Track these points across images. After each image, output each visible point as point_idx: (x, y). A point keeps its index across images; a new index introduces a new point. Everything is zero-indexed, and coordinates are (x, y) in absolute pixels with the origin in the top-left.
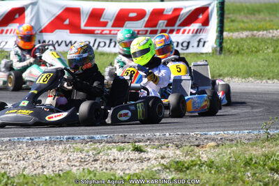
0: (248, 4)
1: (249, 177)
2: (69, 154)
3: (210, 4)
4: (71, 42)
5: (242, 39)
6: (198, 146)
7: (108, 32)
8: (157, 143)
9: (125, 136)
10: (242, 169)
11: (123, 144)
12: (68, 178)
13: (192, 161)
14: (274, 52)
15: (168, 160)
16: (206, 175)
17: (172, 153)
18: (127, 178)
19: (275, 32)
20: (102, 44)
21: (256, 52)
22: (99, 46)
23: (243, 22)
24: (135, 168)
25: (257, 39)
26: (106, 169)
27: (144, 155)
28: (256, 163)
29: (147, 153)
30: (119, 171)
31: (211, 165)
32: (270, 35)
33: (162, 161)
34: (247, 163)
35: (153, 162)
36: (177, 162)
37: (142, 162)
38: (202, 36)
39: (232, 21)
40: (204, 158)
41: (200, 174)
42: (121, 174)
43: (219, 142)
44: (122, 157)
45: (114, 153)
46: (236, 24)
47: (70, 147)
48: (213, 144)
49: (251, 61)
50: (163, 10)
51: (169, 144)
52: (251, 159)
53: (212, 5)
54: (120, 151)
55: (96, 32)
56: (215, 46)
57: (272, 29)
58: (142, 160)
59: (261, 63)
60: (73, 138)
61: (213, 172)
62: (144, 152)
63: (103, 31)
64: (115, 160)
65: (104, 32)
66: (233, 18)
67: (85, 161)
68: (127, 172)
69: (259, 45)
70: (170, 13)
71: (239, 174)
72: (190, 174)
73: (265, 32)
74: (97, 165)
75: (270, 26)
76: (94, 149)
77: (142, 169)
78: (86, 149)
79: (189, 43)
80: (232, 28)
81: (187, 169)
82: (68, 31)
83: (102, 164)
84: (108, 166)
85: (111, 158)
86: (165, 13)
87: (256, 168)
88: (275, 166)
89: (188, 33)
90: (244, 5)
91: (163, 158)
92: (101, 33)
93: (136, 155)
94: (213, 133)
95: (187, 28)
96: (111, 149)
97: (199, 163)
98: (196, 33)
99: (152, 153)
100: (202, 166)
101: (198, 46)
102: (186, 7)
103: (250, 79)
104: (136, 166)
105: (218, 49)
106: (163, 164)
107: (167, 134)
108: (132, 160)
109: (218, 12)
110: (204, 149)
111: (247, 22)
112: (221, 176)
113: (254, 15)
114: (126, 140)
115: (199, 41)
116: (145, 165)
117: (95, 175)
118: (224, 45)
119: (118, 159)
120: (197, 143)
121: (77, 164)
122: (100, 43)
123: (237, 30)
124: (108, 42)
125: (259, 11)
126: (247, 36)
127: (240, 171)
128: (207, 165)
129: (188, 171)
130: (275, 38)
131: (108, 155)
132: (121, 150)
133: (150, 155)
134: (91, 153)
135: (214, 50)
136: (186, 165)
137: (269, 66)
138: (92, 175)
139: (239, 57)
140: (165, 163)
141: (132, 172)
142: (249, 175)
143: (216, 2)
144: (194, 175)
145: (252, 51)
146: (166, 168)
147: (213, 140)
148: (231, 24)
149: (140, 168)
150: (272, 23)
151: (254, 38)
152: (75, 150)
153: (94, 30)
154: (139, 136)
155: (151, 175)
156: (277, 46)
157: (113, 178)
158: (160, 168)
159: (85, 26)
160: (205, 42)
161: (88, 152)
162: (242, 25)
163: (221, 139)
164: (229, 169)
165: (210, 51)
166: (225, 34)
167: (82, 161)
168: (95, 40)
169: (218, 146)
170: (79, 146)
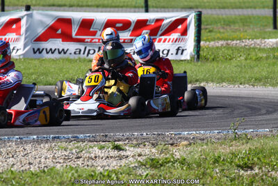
0: (224, 16)
1: (217, 173)
2: (55, 152)
3: (188, 16)
4: (63, 50)
5: (217, 48)
6: (172, 145)
7: (97, 40)
8: (135, 142)
9: (106, 136)
10: (211, 166)
11: (104, 143)
12: (52, 174)
13: (166, 159)
14: (246, 59)
15: (144, 158)
16: (178, 171)
17: (149, 151)
18: (106, 174)
19: (247, 41)
20: (92, 52)
21: (230, 59)
22: (89, 53)
23: (220, 32)
24: (114, 164)
25: (231, 48)
26: (88, 166)
27: (122, 153)
28: (223, 160)
29: (126, 151)
30: (99, 168)
31: (183, 162)
32: (243, 44)
33: (139, 159)
34: (216, 161)
35: (131, 159)
36: (152, 160)
37: (121, 159)
38: (181, 44)
39: (210, 31)
40: (178, 155)
41: (172, 170)
42: (101, 170)
43: (191, 141)
44: (103, 155)
45: (96, 151)
46: (213, 34)
47: (55, 145)
48: (185, 143)
49: (225, 68)
50: (147, 21)
51: (146, 143)
52: (219, 157)
53: (190, 17)
54: (100, 149)
55: (86, 40)
56: (193, 54)
57: (246, 39)
58: (121, 158)
59: (234, 69)
60: (58, 138)
61: (185, 168)
62: (123, 150)
63: (93, 39)
64: (96, 157)
65: (94, 41)
66: (211, 29)
67: (68, 159)
68: (107, 168)
69: (232, 53)
70: (153, 24)
71: (208, 171)
72: (163, 170)
73: (238, 41)
74: (80, 162)
75: (244, 36)
76: (77, 147)
77: (121, 166)
78: (70, 147)
79: (168, 51)
80: (209, 37)
81: (161, 165)
82: (61, 40)
83: (84, 161)
84: (90, 163)
85: (93, 155)
86: (148, 23)
87: (224, 164)
88: (241, 163)
89: (169, 42)
90: (220, 16)
91: (140, 155)
92: (91, 42)
93: (116, 153)
94: (186, 133)
95: (168, 37)
96: (92, 148)
97: (172, 160)
98: (176, 41)
99: (130, 151)
100: (174, 163)
101: (177, 54)
102: (166, 19)
103: (224, 84)
104: (115, 163)
105: (196, 56)
106: (140, 161)
107: (145, 134)
108: (111, 157)
109: (195, 23)
110: (178, 148)
111: (223, 33)
112: (192, 172)
113: (230, 26)
114: (107, 139)
115: (178, 49)
116: (123, 162)
117: (77, 171)
118: (201, 53)
119: (99, 156)
120: (171, 142)
121: (62, 161)
122: (89, 50)
123: (214, 40)
124: (97, 50)
125: (234, 23)
126: (222, 45)
127: (209, 168)
128: (179, 162)
129: (162, 168)
130: (247, 47)
131: (90, 153)
132: (102, 148)
133: (128, 153)
134: (74, 151)
135: (192, 57)
136: (160, 162)
137: (241, 72)
138: (73, 171)
139: (215, 64)
140: (141, 161)
141: (110, 169)
142: (218, 171)
143: (194, 14)
144: (167, 171)
145: (226, 59)
146: (142, 165)
147: (186, 139)
148: (209, 34)
149: (119, 165)
150: (245, 33)
151: (228, 47)
152: (60, 148)
153: (85, 39)
154: (119, 135)
155: (128, 171)
156: (249, 54)
157: (93, 173)
158: (136, 165)
159: (76, 35)
160: (183, 50)
161: (71, 150)
162: (219, 35)
163: (194, 138)
164: (199, 165)
165: (189, 58)
166: (202, 43)
167: (66, 159)
168: (85, 48)
169: (190, 144)
170: (64, 144)
